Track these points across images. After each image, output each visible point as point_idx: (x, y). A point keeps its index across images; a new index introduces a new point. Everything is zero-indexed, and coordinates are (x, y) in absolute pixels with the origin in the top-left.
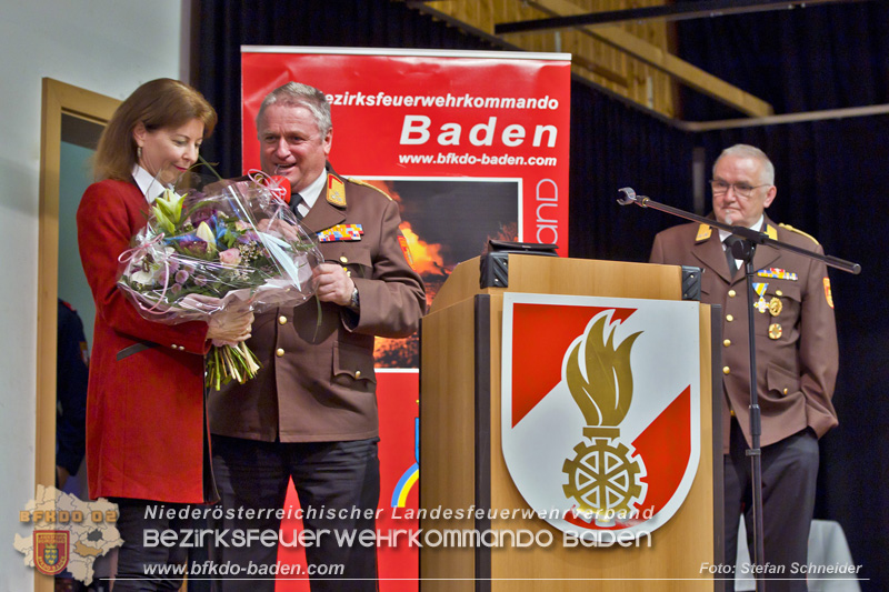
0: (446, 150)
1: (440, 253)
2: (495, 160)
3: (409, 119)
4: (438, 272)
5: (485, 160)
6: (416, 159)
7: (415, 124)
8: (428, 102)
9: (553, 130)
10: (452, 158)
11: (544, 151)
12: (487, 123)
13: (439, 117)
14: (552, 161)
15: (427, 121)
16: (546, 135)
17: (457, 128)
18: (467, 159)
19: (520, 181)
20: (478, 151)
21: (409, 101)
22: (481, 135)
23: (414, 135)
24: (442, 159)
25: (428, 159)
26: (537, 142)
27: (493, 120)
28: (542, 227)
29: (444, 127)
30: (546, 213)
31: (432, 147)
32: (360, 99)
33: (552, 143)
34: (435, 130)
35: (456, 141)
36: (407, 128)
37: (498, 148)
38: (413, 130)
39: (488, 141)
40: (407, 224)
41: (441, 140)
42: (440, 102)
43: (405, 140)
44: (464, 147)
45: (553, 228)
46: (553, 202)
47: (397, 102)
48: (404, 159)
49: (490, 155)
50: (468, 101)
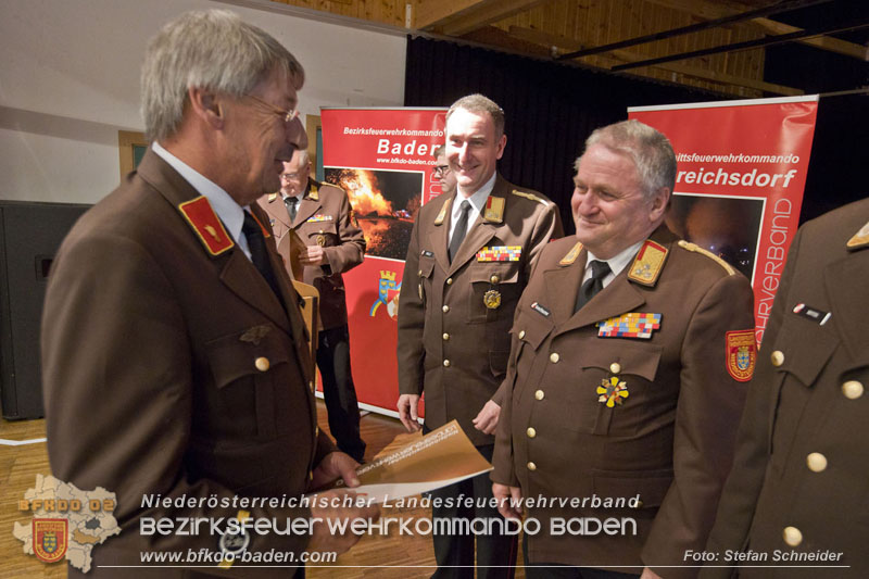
0: (395, 156)
1: (392, 205)
2: (414, 162)
3: (381, 141)
4: (389, 214)
5: (410, 162)
6: (383, 161)
7: (384, 143)
8: (388, 133)
10: (397, 160)
12: (411, 143)
13: (393, 140)
15: (388, 142)
17: (400, 146)
18: (403, 161)
19: (423, 172)
20: (407, 157)
21: (381, 132)
22: (409, 149)
23: (383, 149)
24: (394, 161)
25: (387, 161)
27: (414, 142)
29: (395, 145)
30: (435, 189)
31: (389, 156)
32: (363, 131)
34: (391, 147)
35: (398, 152)
36: (380, 146)
37: (416, 156)
38: (383, 146)
39: (412, 153)
40: (379, 191)
41: (393, 152)
42: (393, 132)
43: (379, 151)
44: (400, 157)
47: (376, 132)
48: (379, 160)
49: (413, 159)
50: (404, 132)
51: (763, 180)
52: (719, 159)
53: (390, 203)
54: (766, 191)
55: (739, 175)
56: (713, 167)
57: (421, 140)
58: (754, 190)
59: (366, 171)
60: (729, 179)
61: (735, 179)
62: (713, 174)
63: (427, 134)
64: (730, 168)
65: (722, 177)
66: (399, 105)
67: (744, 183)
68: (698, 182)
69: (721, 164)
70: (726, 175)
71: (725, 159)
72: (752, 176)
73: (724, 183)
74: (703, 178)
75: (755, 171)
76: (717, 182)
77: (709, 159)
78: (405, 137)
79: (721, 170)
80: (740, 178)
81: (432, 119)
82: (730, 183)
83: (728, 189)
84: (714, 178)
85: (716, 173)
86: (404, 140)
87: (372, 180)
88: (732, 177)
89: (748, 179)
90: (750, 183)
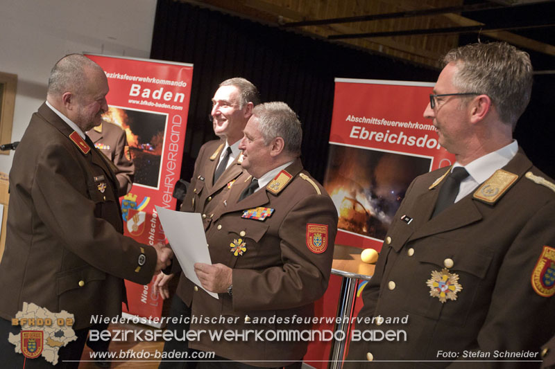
0: (144, 99)
1: (138, 139)
2: (160, 106)
3: (134, 86)
4: (136, 146)
5: (157, 105)
6: (134, 102)
7: (136, 88)
8: (140, 79)
9: (183, 96)
10: (145, 103)
11: (178, 104)
12: (159, 90)
13: (144, 85)
14: (181, 108)
15: (139, 87)
16: (180, 97)
17: (149, 91)
18: (151, 104)
19: (167, 115)
20: (155, 101)
21: (134, 78)
22: (157, 95)
23: (135, 92)
24: (143, 103)
25: (138, 102)
26: (176, 100)
27: (162, 89)
28: (173, 134)
29: (145, 90)
30: (176, 129)
31: (139, 98)
32: (118, 76)
33: (181, 101)
34: (141, 91)
35: (148, 96)
36: (133, 89)
37: (162, 101)
38: (135, 90)
39: (159, 97)
40: (128, 126)
41: (143, 95)
42: (145, 80)
43: (131, 94)
44: (150, 99)
45: (178, 135)
46: (179, 125)
47: (130, 78)
48: (130, 101)
49: (159, 103)
50: (154, 80)
51: (432, 144)
52: (401, 125)
53: (136, 137)
54: (433, 152)
55: (415, 138)
56: (396, 130)
57: (168, 88)
58: (425, 150)
59: (119, 109)
60: (407, 141)
61: (412, 141)
62: (396, 136)
63: (172, 83)
64: (409, 132)
65: (403, 139)
66: (147, 58)
67: (418, 145)
68: (385, 141)
69: (402, 129)
70: (405, 137)
71: (406, 125)
72: (424, 140)
73: (404, 143)
74: (389, 138)
75: (426, 136)
76: (398, 142)
77: (393, 124)
78: (155, 84)
79: (402, 133)
80: (416, 141)
81: (178, 72)
82: (408, 143)
83: (406, 148)
84: (397, 139)
85: (398, 135)
86: (153, 87)
87: (123, 117)
88: (410, 139)
89: (421, 142)
90: (423, 145)
